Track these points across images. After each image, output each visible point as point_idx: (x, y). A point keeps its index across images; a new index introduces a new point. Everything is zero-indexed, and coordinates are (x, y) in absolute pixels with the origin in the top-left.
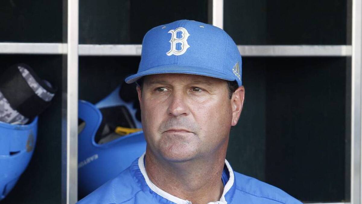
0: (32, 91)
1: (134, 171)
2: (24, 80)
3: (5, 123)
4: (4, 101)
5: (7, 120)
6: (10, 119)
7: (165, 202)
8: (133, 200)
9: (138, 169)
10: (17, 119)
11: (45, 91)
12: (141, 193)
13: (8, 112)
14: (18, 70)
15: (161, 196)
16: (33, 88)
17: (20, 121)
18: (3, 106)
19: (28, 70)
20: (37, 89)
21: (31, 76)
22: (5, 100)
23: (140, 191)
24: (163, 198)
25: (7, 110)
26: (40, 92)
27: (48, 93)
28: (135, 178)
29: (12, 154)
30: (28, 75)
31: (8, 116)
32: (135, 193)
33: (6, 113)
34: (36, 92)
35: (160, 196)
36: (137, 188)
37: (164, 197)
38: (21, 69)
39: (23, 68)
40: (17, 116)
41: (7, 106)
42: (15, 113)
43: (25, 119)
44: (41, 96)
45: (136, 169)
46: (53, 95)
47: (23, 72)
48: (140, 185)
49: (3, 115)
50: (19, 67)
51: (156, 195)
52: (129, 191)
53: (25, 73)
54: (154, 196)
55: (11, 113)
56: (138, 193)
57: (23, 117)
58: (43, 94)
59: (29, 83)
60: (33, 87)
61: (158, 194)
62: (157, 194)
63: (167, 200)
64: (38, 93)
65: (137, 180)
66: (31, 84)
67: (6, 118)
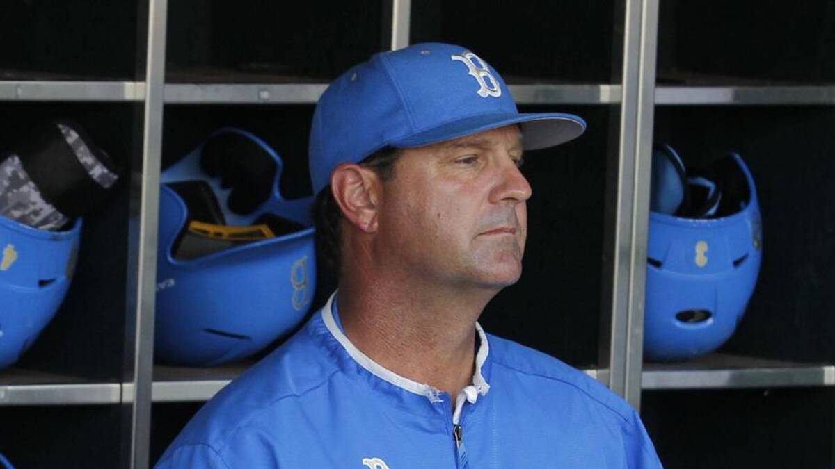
0: (83, 170)
1: (319, 336)
2: (70, 151)
3: (27, 227)
4: (30, 187)
5: (33, 221)
6: (37, 219)
7: (386, 386)
8: (326, 386)
9: (326, 334)
10: (52, 218)
11: (106, 171)
12: (340, 374)
13: (37, 207)
14: (59, 131)
15: (379, 376)
16: (86, 166)
17: (55, 222)
18: (28, 194)
19: (78, 132)
20: (92, 167)
21: (83, 143)
22: (32, 184)
23: (337, 371)
24: (381, 379)
25: (34, 203)
26: (98, 171)
27: (111, 175)
28: (324, 348)
29: (42, 283)
30: (76, 141)
31: (36, 213)
32: (328, 375)
33: (32, 208)
34: (91, 173)
35: (376, 376)
36: (332, 367)
37: (384, 379)
38: (64, 130)
39: (67, 128)
40: (51, 215)
41: (35, 196)
42: (47, 209)
43: (63, 219)
44: (98, 180)
45: (323, 332)
46: (115, 177)
47: (68, 135)
48: (335, 360)
49: (27, 212)
50: (61, 126)
51: (369, 374)
52: (316, 371)
53: (73, 137)
54: (367, 377)
55: (41, 209)
56: (334, 374)
57: (61, 216)
58: (102, 176)
59: (79, 155)
60: (86, 163)
61: (374, 373)
62: (371, 374)
63: (390, 384)
64: (93, 175)
65: (328, 353)
66: (82, 157)
67: (32, 217)
